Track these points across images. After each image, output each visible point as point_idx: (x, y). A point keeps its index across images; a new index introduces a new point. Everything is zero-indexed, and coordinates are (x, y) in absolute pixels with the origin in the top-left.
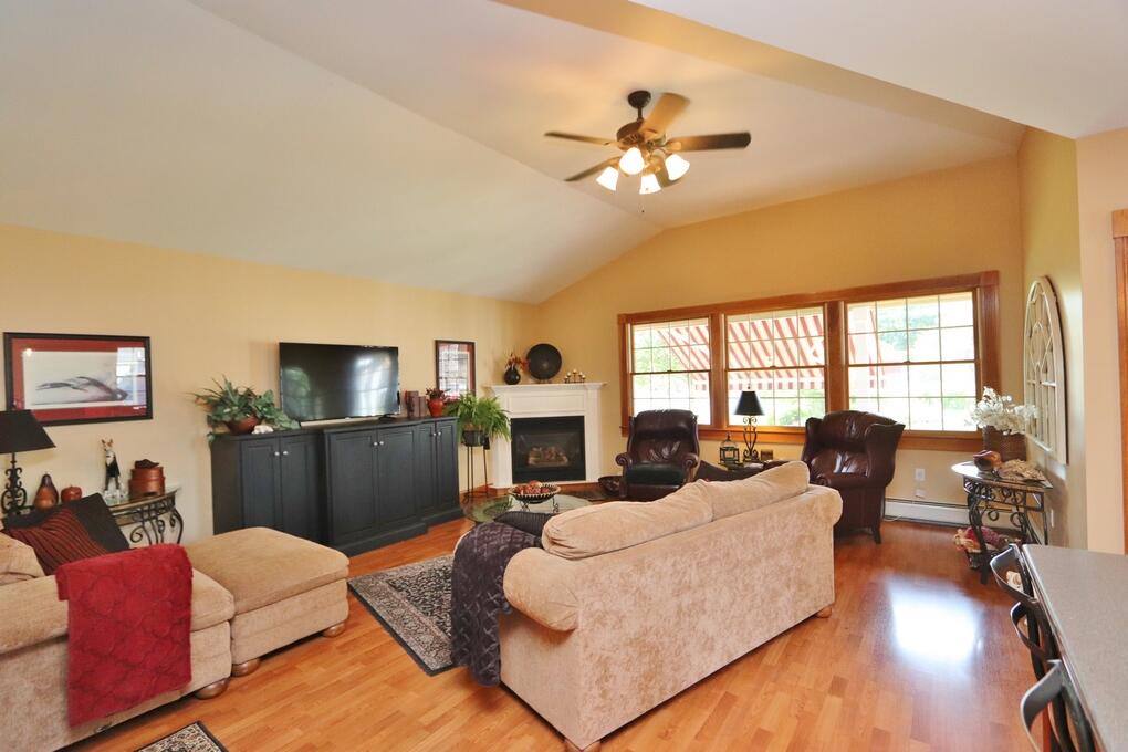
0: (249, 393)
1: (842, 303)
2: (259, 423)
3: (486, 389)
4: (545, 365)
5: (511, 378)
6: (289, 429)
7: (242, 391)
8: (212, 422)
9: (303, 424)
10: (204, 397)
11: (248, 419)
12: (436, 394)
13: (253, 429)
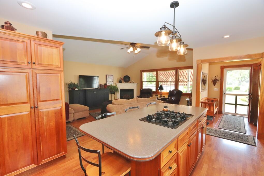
0: (74, 83)
1: (178, 70)
2: (76, 88)
3: (116, 84)
4: (127, 79)
5: (120, 82)
6: (80, 90)
7: (73, 83)
8: (69, 88)
9: (83, 89)
10: (68, 84)
11: (74, 88)
12: (106, 84)
13: (75, 89)
